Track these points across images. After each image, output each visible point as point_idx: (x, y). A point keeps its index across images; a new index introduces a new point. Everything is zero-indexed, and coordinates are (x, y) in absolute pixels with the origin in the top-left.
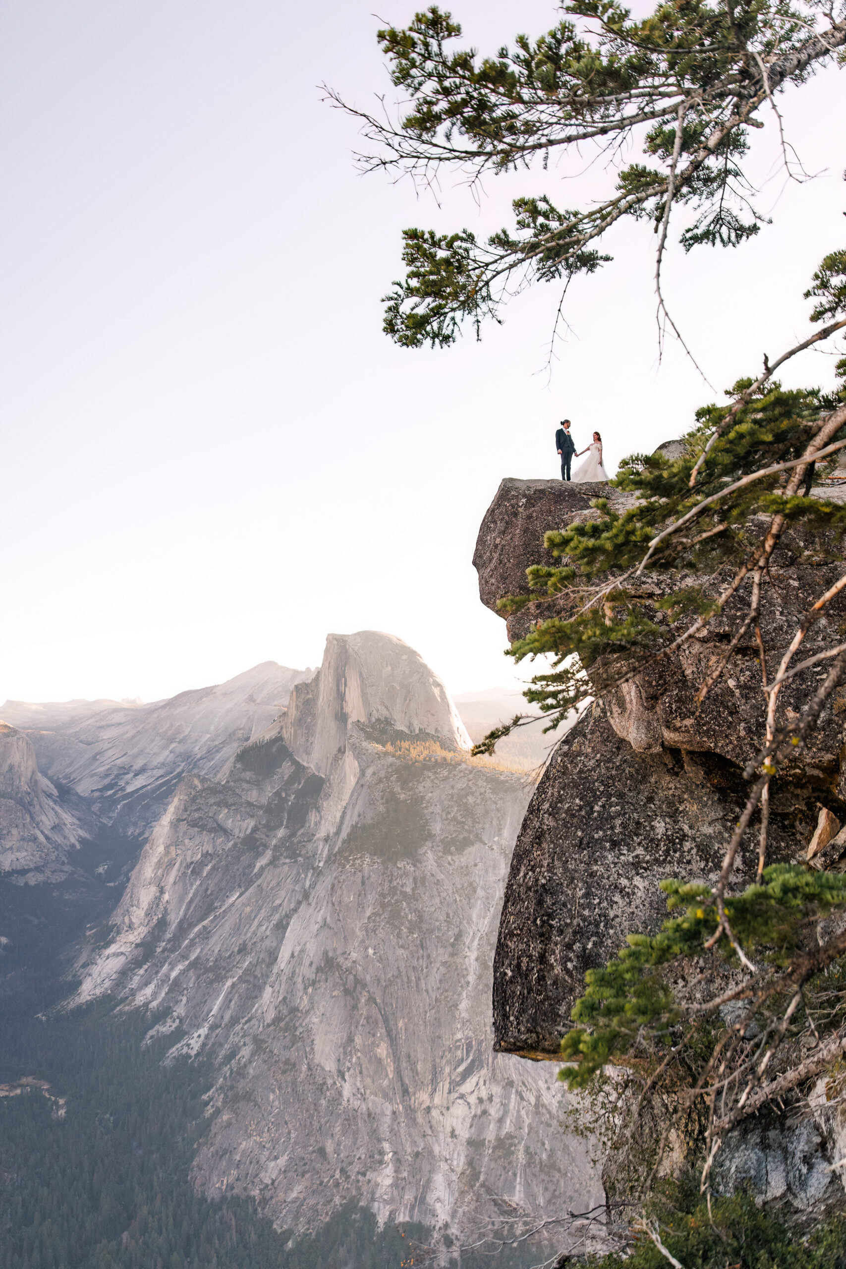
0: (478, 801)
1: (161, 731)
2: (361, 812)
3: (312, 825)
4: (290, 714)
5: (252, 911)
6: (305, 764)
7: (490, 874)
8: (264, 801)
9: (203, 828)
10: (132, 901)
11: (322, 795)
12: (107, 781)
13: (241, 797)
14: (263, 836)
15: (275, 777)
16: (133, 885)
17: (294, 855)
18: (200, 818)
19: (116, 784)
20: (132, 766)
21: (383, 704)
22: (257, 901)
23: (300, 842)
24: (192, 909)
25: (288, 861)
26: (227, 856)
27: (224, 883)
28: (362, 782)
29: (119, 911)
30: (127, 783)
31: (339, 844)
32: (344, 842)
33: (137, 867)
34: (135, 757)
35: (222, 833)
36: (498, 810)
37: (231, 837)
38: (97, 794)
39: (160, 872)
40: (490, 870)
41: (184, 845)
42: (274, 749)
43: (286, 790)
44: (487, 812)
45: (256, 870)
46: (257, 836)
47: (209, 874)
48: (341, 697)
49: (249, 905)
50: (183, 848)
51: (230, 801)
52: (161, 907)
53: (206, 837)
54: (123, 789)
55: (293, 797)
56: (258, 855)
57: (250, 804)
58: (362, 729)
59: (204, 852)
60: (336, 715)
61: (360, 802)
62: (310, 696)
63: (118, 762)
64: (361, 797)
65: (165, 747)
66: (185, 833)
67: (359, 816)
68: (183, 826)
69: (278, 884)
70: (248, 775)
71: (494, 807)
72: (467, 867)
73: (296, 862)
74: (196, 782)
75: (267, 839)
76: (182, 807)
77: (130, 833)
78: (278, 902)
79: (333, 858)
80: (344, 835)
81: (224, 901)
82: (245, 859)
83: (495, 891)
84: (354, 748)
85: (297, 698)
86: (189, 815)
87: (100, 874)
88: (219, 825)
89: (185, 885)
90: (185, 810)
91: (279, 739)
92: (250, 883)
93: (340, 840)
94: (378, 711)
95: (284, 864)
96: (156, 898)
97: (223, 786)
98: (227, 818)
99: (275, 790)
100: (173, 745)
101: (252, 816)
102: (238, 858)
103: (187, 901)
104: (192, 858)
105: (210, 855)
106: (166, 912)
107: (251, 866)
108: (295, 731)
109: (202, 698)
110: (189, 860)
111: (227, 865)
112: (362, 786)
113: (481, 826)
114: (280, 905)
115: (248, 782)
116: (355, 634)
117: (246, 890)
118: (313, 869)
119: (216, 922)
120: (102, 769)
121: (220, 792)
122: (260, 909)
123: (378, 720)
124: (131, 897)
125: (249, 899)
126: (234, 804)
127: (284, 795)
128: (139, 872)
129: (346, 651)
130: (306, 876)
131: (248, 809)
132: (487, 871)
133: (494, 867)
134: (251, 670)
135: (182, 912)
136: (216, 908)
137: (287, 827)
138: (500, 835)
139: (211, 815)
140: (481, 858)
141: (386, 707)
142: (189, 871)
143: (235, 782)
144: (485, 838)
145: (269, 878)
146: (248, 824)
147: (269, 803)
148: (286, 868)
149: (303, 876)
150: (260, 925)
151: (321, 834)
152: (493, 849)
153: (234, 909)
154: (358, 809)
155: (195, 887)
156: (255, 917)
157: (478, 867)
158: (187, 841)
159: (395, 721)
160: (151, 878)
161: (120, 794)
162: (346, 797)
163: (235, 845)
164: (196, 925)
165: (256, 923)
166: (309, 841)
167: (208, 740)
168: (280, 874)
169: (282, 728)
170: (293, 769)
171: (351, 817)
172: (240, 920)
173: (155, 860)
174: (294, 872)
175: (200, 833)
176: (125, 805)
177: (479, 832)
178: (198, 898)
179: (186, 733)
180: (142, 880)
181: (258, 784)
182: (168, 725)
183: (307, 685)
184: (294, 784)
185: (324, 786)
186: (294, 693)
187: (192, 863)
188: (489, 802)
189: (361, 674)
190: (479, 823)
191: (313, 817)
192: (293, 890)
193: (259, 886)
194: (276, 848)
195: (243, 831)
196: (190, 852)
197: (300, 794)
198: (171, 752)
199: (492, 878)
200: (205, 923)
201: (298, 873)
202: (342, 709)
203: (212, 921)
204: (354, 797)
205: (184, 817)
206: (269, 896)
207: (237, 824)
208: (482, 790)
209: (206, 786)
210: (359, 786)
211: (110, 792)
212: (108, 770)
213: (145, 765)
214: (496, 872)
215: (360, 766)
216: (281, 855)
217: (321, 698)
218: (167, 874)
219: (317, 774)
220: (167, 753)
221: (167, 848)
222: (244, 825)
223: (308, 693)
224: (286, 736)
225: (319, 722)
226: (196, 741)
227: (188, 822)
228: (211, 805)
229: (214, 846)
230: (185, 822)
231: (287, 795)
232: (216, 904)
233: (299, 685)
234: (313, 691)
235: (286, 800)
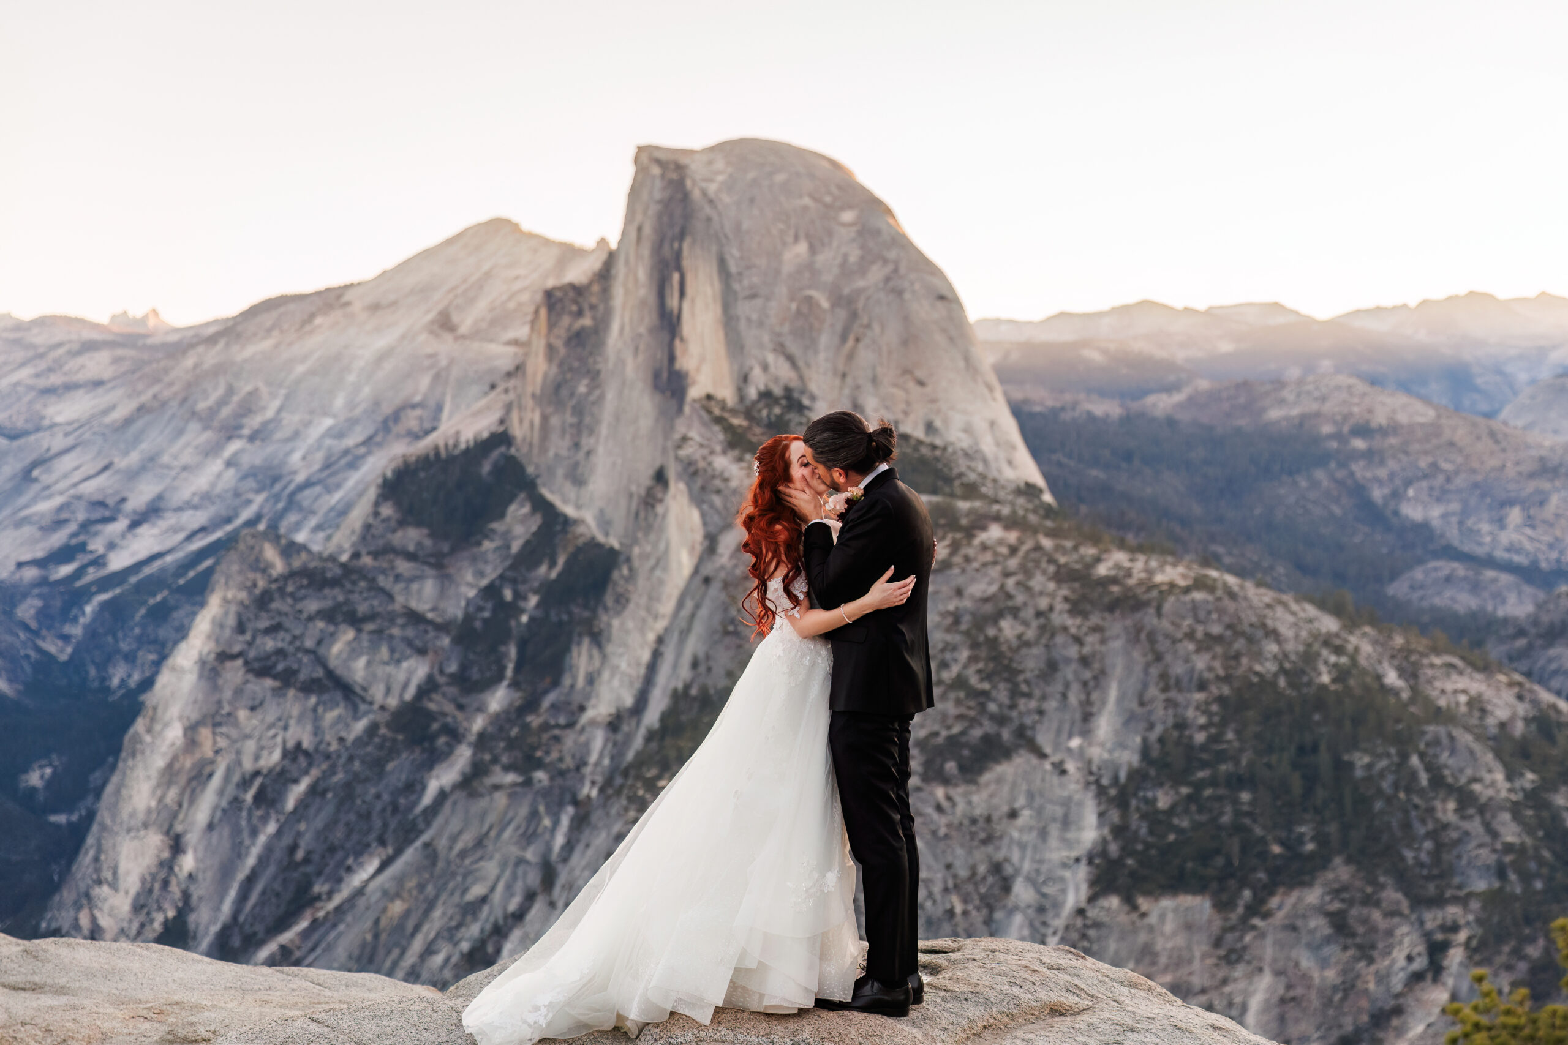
0: (1030, 634)
1: (202, 406)
2: (701, 655)
3: (581, 682)
4: (530, 369)
5: (407, 914)
6: (570, 511)
7: (1053, 841)
8: (455, 610)
9: (287, 679)
10: (98, 870)
11: (609, 599)
12: (58, 538)
13: (391, 597)
14: (449, 708)
15: (487, 545)
16: (104, 828)
17: (527, 763)
18: (280, 652)
19: (82, 547)
20: (123, 500)
21: (780, 349)
22: (421, 887)
23: (545, 727)
24: (254, 897)
25: (510, 778)
26: (351, 759)
27: (339, 833)
28: (708, 569)
29: (67, 895)
30: (111, 546)
31: (638, 742)
32: (651, 736)
33: (115, 779)
34: (133, 475)
35: (338, 695)
36: (1085, 661)
37: (363, 707)
38: (31, 574)
39: (172, 794)
40: (1054, 830)
41: (236, 724)
42: (486, 468)
43: (514, 582)
44: (1052, 667)
45: (427, 799)
46: (432, 706)
47: (303, 804)
48: (669, 325)
49: (398, 895)
50: (234, 733)
51: (362, 609)
52: (175, 890)
53: (294, 704)
54: (99, 562)
55: (533, 600)
56: (434, 758)
57: (415, 618)
58: (719, 420)
59: (291, 744)
60: (656, 375)
61: (698, 628)
62: (587, 321)
63: (89, 488)
64: (704, 612)
65: (211, 451)
66: (238, 692)
67: (695, 664)
68: (234, 673)
69: (479, 843)
70: (412, 537)
71: (1073, 651)
72: (988, 819)
73: (528, 783)
74: (270, 553)
75: (460, 715)
76: (231, 621)
77: (115, 682)
78: (477, 891)
79: (618, 781)
80: (652, 717)
81: (339, 880)
82: (398, 769)
83: (1064, 891)
84: (692, 472)
85: (551, 325)
86: (250, 644)
87: (33, 790)
88: (330, 674)
89: (236, 831)
90: (241, 628)
91: (501, 439)
92: (409, 833)
93: (642, 732)
94: (765, 368)
95: (497, 787)
96: (161, 864)
97: (343, 566)
98: (354, 652)
99: (484, 582)
100: (234, 446)
101: (422, 652)
102: (378, 765)
103: (241, 875)
104: (257, 758)
105: (306, 753)
106: (186, 906)
107: (414, 787)
108: (545, 419)
109: (312, 316)
110: (248, 765)
111: (348, 785)
112: (707, 581)
113: (1033, 704)
114: (484, 900)
115: (411, 557)
116: (712, 149)
117: (399, 852)
118: (576, 803)
119: (315, 937)
120: (45, 507)
121: (335, 583)
122: (431, 905)
123: (766, 395)
124: (96, 859)
125: (400, 880)
126: (372, 617)
127: (508, 594)
128: (118, 791)
129: (686, 197)
130: (556, 823)
131: (410, 632)
132: (1043, 834)
133: (1066, 823)
134: (450, 242)
135: (227, 907)
136: (318, 898)
137: (515, 685)
138: (1086, 733)
139: (309, 643)
140: (1031, 796)
141: (791, 359)
142: (249, 796)
143: (375, 555)
144: (1044, 739)
145: (455, 825)
146: (411, 673)
147: (468, 618)
148: (501, 799)
149: (547, 822)
150: (429, 951)
151: (600, 708)
152: (1063, 772)
153: (361, 902)
154: (693, 645)
155: (262, 839)
156: (417, 928)
157: (1020, 822)
158: (242, 714)
159: (813, 398)
160: (149, 811)
161: (92, 574)
162: (667, 607)
163: (372, 729)
164: (261, 943)
165: (417, 945)
166: (571, 725)
167: (330, 433)
168: (483, 816)
169: (509, 407)
170: (535, 523)
171: (675, 666)
172: (376, 936)
173: (159, 762)
174: (524, 811)
175: (278, 692)
176: (104, 605)
177: (1028, 721)
178: (271, 870)
179: (270, 414)
180: (125, 814)
181: (438, 564)
182: (220, 391)
183: (578, 291)
184: (537, 564)
185: (615, 575)
186: (543, 312)
187: (257, 773)
188: (1060, 639)
189: (722, 263)
190: (1029, 695)
191: (582, 658)
192: (520, 861)
193: (427, 845)
194: (483, 741)
195: (396, 689)
196: (250, 746)
197: (552, 594)
198: (229, 464)
199: (1056, 853)
200: (287, 937)
201: (534, 815)
202: (672, 358)
203: (305, 934)
204: (685, 612)
205: (237, 649)
206: (453, 875)
207: (381, 671)
208: (1043, 603)
209: (297, 564)
210: (698, 580)
211: (65, 570)
212: (61, 508)
213: (160, 497)
214: (1070, 835)
215: (705, 524)
216: (495, 760)
217: (615, 327)
218: (192, 801)
219: (600, 538)
220: (216, 466)
221: (191, 730)
222: (400, 673)
223: (580, 314)
224: (518, 431)
225: (610, 395)
226: (296, 435)
227: (246, 663)
228: (310, 619)
229: (317, 731)
230: (239, 662)
231: (518, 596)
232: (318, 888)
233: (554, 289)
234: (593, 307)
235: (513, 609)
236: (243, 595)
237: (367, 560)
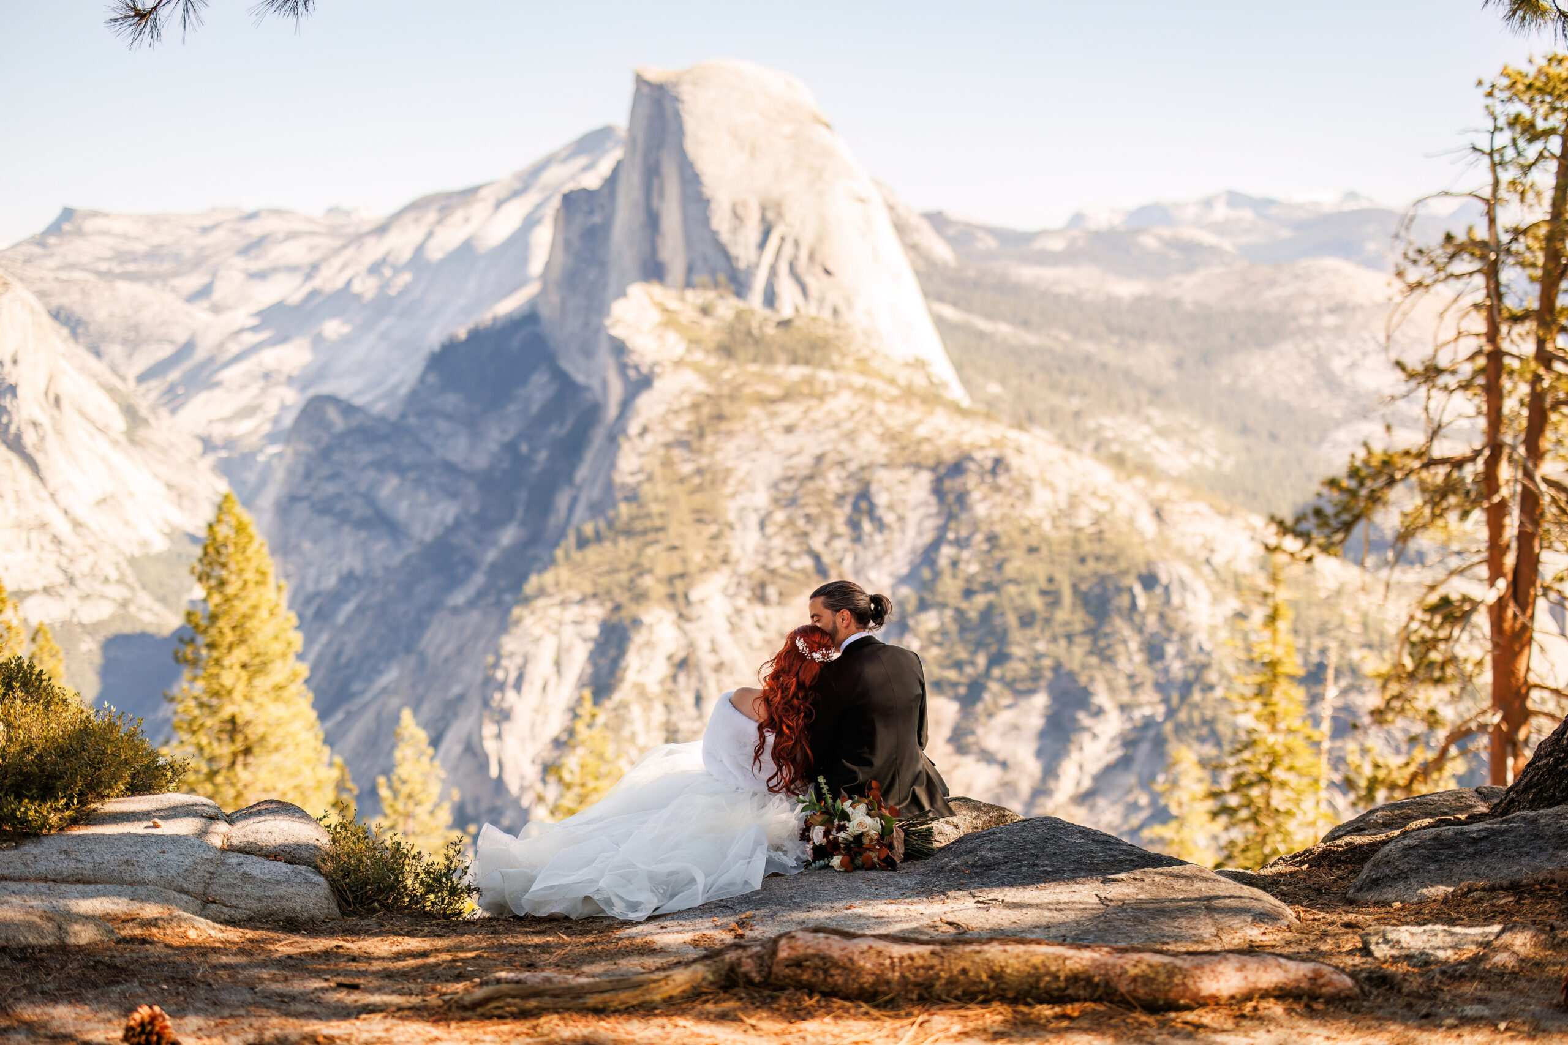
2: (597, 499)
6: (579, 378)
8: (481, 462)
9: (344, 517)
13: (429, 450)
15: (512, 408)
18: (339, 496)
22: (414, 686)
26: (389, 582)
35: (385, 530)
37: (404, 541)
42: (516, 343)
43: (530, 438)
46: (457, 540)
47: (350, 619)
48: (652, 221)
51: (407, 459)
53: (349, 537)
55: (543, 455)
56: (454, 582)
57: (450, 468)
59: (345, 571)
62: (597, 219)
66: (304, 527)
67: (592, 507)
68: (302, 511)
69: (460, 651)
70: (451, 400)
74: (333, 415)
75: (476, 548)
76: (300, 470)
78: (456, 689)
81: (372, 681)
82: (423, 591)
85: (569, 223)
86: (315, 488)
88: (379, 513)
90: (308, 475)
91: (531, 318)
95: (480, 606)
97: (391, 424)
98: (399, 497)
99: (506, 438)
100: (386, 322)
101: (453, 495)
102: (408, 589)
104: (318, 581)
105: (357, 578)
108: (563, 302)
110: (310, 587)
111: (383, 604)
115: (449, 417)
121: (385, 438)
125: (399, 681)
126: (414, 467)
127: (524, 448)
131: (444, 480)
136: (354, 695)
137: (523, 524)
139: (362, 488)
143: (421, 414)
146: (443, 513)
147: (490, 468)
154: (594, 492)
158: (307, 545)
163: (408, 559)
169: (539, 293)
170: (551, 390)
174: (494, 626)
175: (335, 528)
178: (322, 671)
181: (472, 425)
183: (589, 195)
184: (550, 424)
186: (563, 213)
187: (317, 594)
193: (420, 655)
194: (494, 567)
195: (431, 526)
196: (313, 572)
197: (556, 450)
198: (383, 336)
203: (342, 723)
205: (304, 492)
206: (439, 677)
207: (420, 511)
209: (353, 423)
216: (490, 587)
217: (617, 226)
220: (372, 339)
222: (435, 514)
223: (591, 212)
224: (545, 312)
227: (313, 505)
228: (364, 468)
229: (367, 560)
230: (305, 505)
231: (533, 450)
232: (356, 687)
233: (572, 192)
234: (602, 207)
235: (528, 460)
236: (309, 448)
237: (412, 420)
